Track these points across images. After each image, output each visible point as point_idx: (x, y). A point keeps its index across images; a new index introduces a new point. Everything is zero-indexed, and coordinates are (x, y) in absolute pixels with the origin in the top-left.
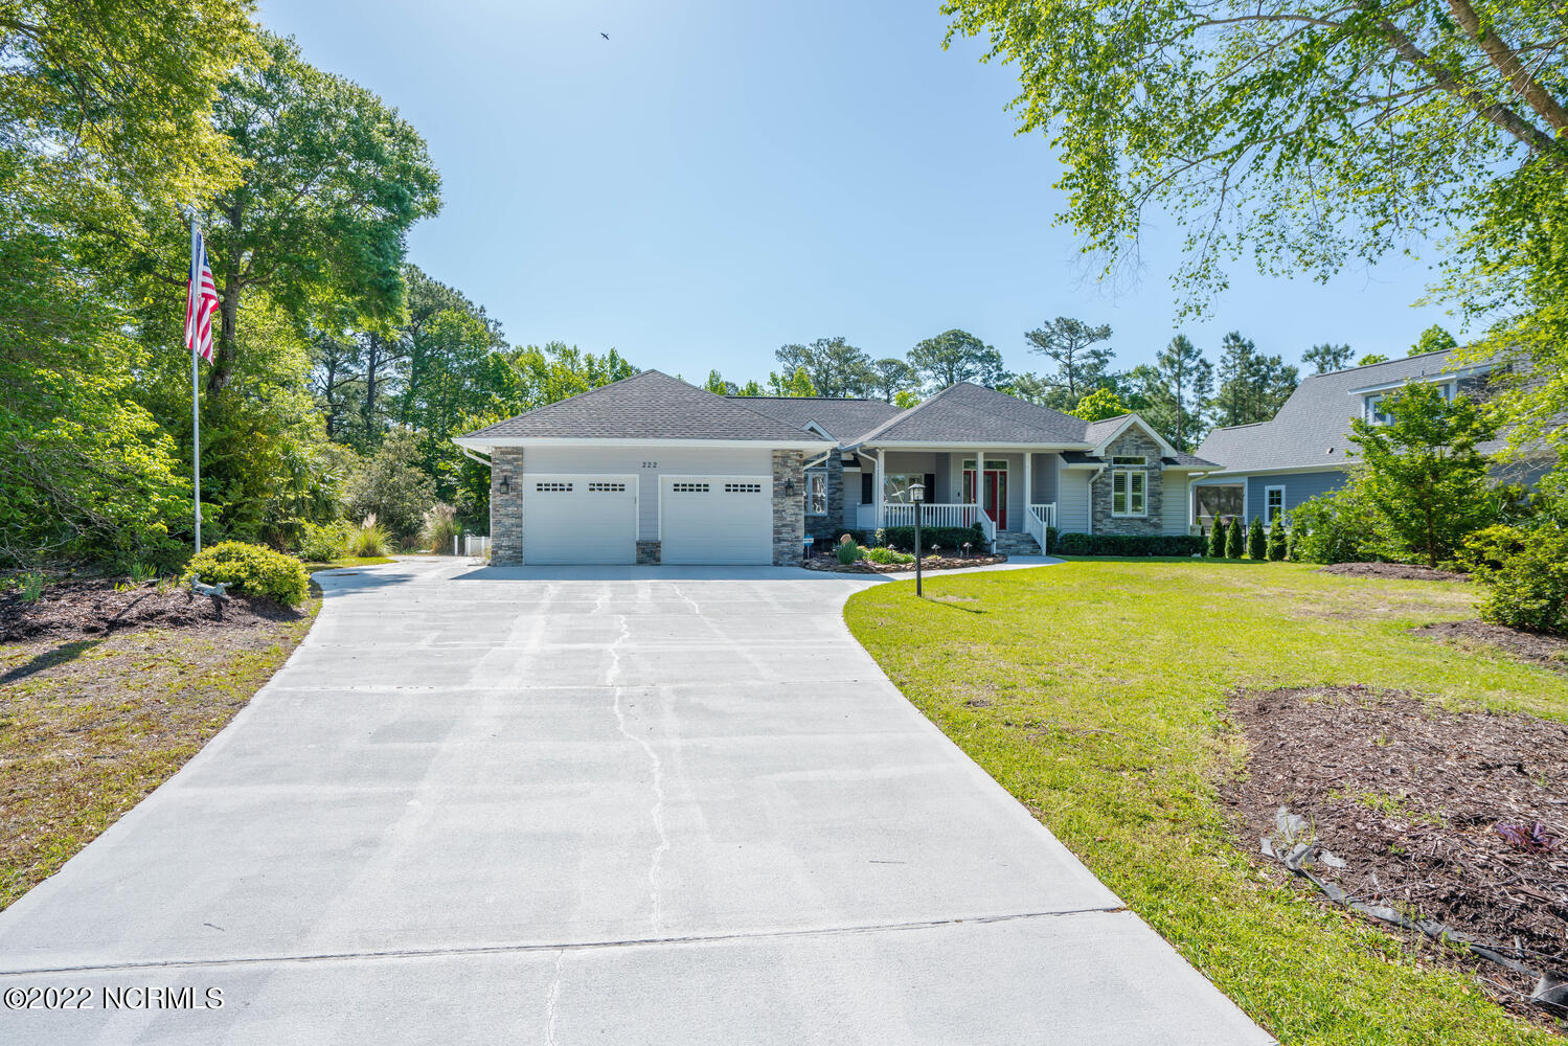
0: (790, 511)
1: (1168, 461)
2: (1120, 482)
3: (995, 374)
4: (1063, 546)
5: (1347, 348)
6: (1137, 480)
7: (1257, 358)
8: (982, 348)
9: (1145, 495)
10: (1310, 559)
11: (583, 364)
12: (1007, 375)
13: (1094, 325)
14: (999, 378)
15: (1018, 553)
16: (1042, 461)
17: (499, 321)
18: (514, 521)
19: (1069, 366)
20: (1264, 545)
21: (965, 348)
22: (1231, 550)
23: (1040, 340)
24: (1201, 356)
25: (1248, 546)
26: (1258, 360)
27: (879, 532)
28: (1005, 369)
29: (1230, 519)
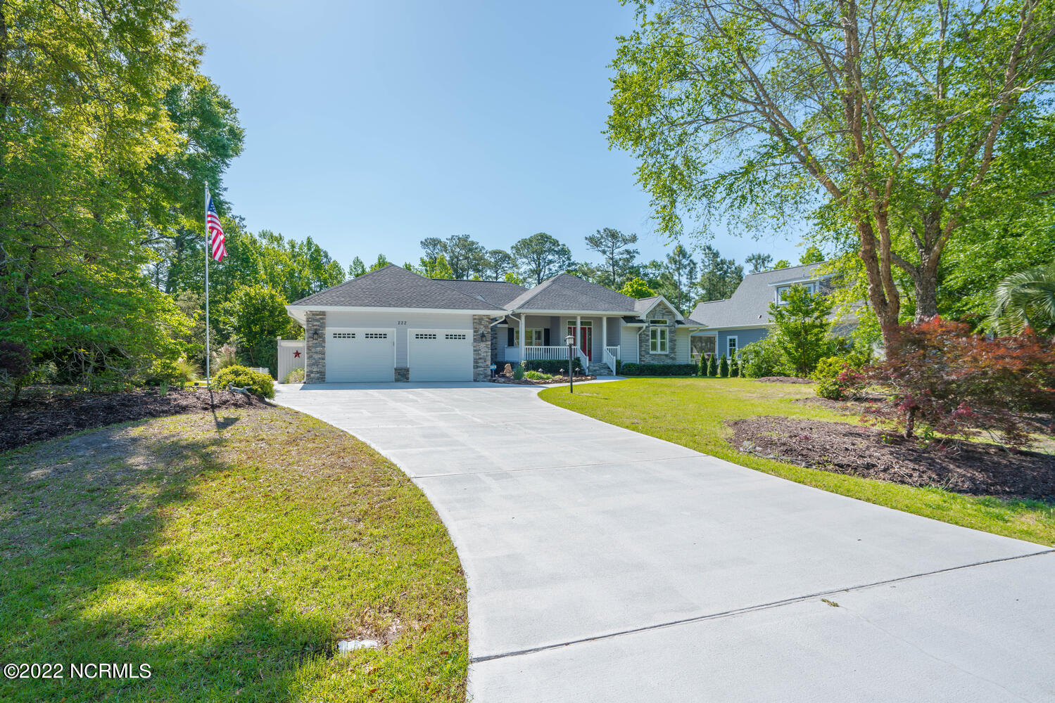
0: (483, 350)
1: (679, 322)
2: (654, 334)
3: (567, 263)
4: (625, 370)
5: (769, 257)
6: (663, 333)
7: (722, 260)
8: (559, 245)
9: (667, 341)
10: (751, 376)
11: (287, 246)
12: (574, 264)
13: (627, 233)
14: (569, 265)
15: (600, 375)
16: (612, 321)
17: (243, 217)
18: (320, 356)
19: (612, 259)
20: (727, 369)
21: (548, 245)
22: (711, 373)
23: (594, 242)
24: (691, 258)
25: (719, 371)
26: (723, 262)
27: (523, 363)
28: (573, 259)
29: (709, 355)
